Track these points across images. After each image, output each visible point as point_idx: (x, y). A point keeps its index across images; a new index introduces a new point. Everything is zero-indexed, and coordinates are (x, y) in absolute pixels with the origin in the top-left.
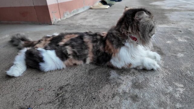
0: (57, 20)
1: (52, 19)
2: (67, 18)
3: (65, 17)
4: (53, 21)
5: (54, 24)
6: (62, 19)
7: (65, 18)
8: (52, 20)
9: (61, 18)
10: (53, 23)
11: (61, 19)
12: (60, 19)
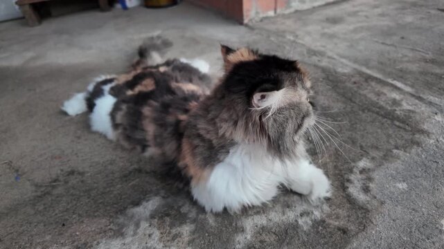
0: (261, 15)
1: (248, 10)
2: (296, 11)
3: (291, 7)
4: (247, 16)
5: (246, 25)
6: (279, 11)
7: (292, 10)
8: (245, 13)
9: (275, 10)
10: (246, 21)
11: (275, 12)
12: (271, 13)
